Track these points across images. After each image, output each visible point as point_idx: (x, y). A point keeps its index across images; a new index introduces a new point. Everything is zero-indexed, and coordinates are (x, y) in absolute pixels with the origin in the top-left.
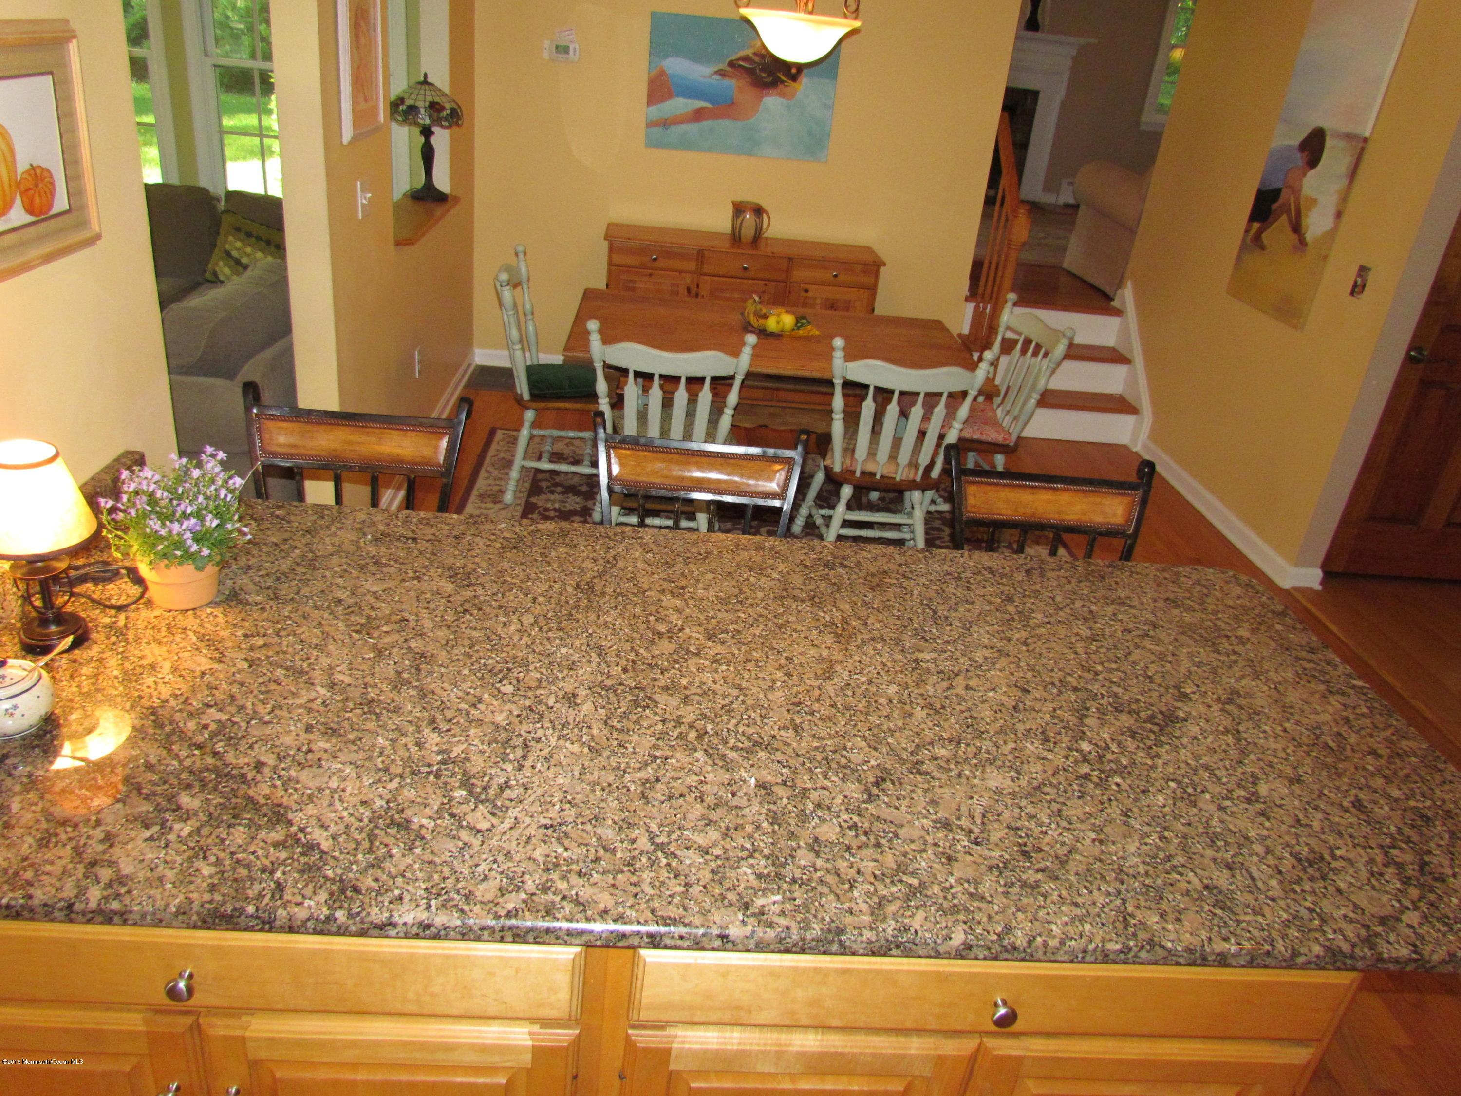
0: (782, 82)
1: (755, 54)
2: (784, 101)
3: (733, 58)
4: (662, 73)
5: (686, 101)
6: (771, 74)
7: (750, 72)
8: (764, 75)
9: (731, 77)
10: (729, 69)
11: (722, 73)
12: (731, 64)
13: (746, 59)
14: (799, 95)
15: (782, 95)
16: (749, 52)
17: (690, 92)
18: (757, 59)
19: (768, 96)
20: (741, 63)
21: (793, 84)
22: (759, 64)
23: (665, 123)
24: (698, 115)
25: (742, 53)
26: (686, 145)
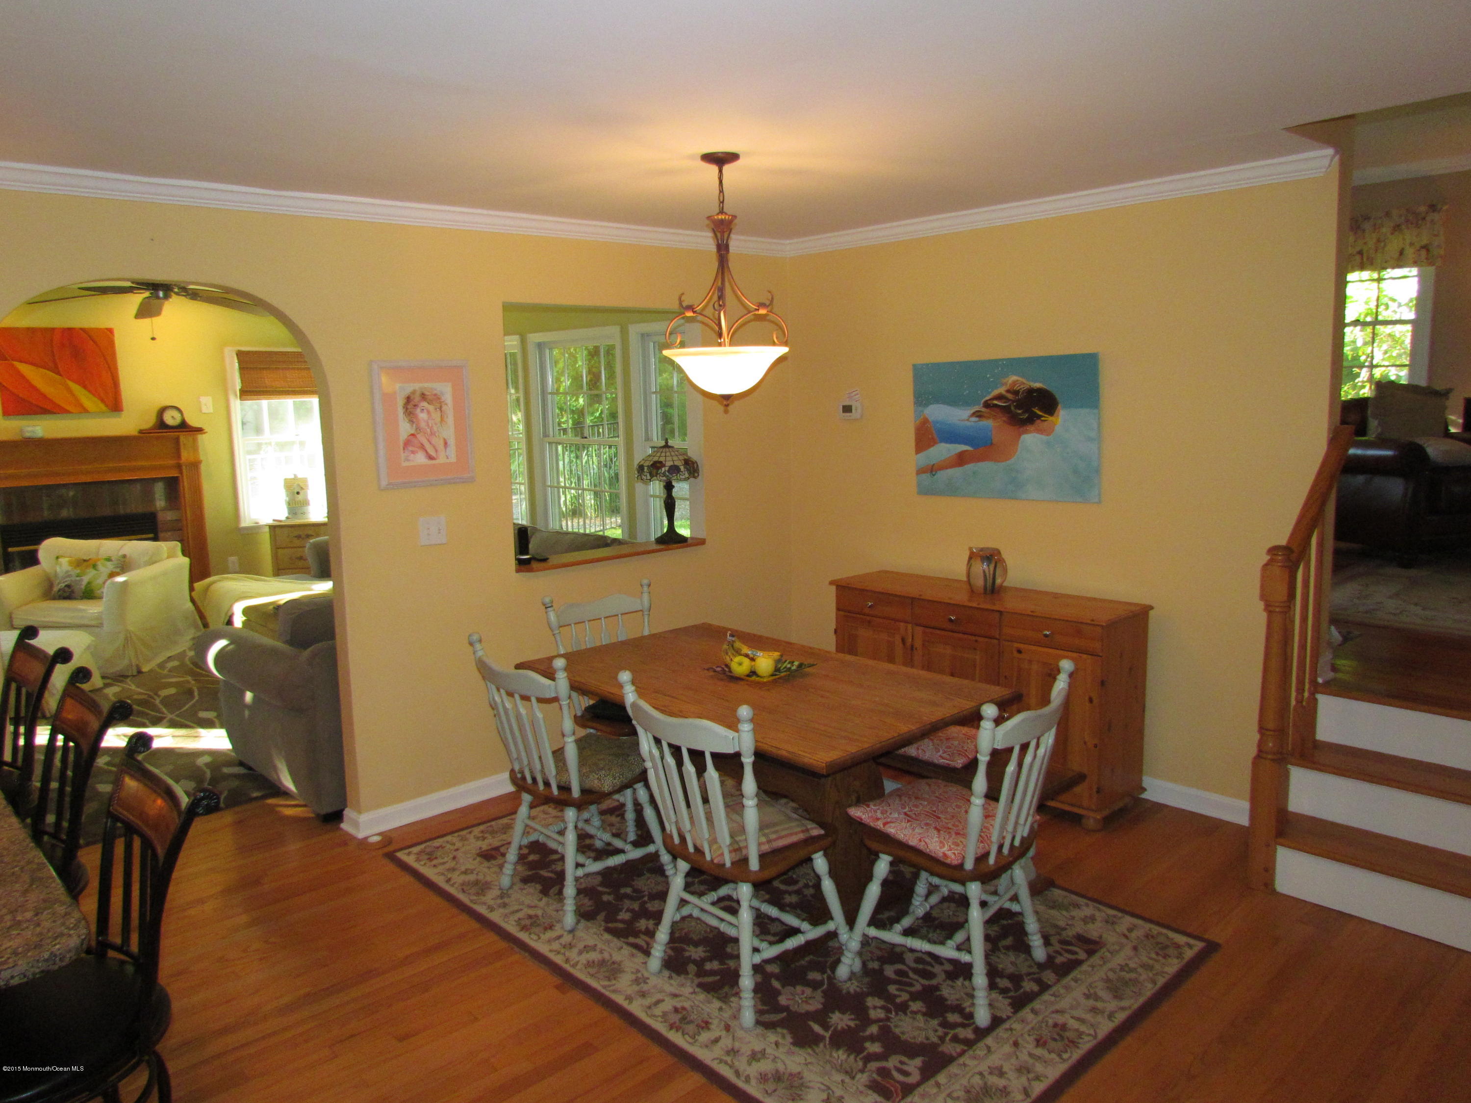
0: (1039, 417)
1: (1008, 391)
2: (1044, 437)
3: (987, 398)
4: (925, 421)
5: (948, 445)
6: (1028, 410)
7: (1006, 410)
8: (1020, 412)
9: (988, 418)
10: (983, 410)
11: (978, 415)
12: (987, 405)
13: (1000, 397)
14: (1058, 429)
15: (1040, 431)
16: (1001, 390)
17: (951, 436)
18: (1010, 396)
19: (1026, 432)
20: (995, 402)
21: (1050, 418)
22: (1013, 401)
23: (932, 470)
24: (961, 460)
25: (996, 392)
26: (951, 490)
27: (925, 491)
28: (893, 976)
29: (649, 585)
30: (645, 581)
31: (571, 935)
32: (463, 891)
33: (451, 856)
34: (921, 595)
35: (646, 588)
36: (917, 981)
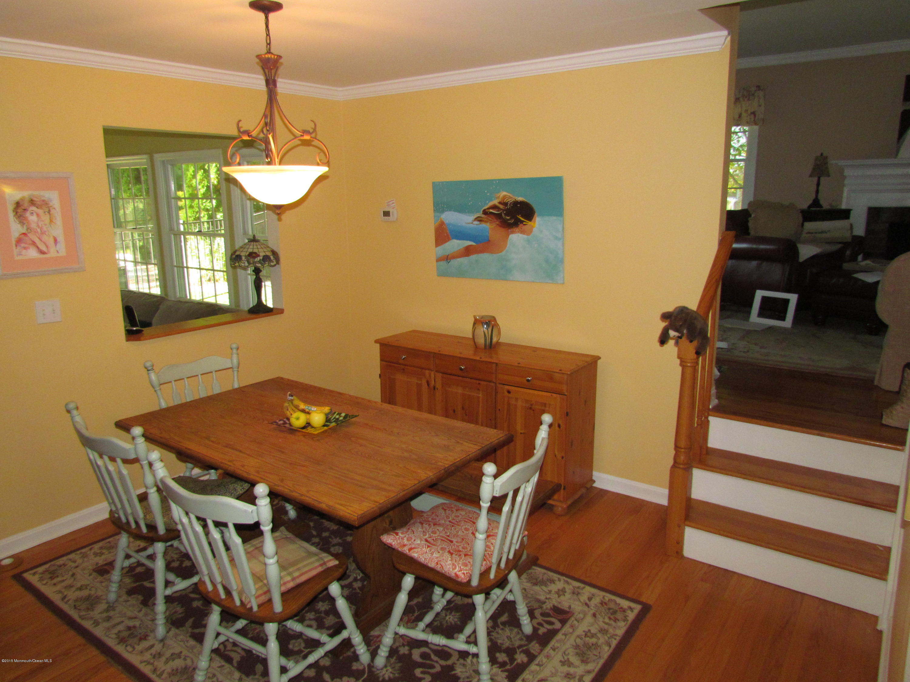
0: (522, 222)
1: (500, 203)
2: (525, 236)
3: (486, 207)
4: (442, 223)
5: (458, 241)
6: (513, 217)
7: (498, 216)
8: (508, 218)
9: (486, 222)
10: (483, 216)
11: (479, 219)
12: (485, 212)
13: (494, 207)
14: (535, 230)
15: (523, 232)
16: (495, 202)
17: (460, 235)
18: (501, 207)
19: (513, 233)
20: (491, 211)
21: (530, 223)
22: (504, 210)
23: (447, 258)
24: (467, 252)
25: (491, 204)
26: (461, 274)
27: (442, 274)
28: (420, 660)
29: (238, 349)
30: (234, 346)
31: (162, 644)
32: (75, 607)
33: (71, 573)
34: (439, 351)
35: (235, 351)
36: (437, 662)
